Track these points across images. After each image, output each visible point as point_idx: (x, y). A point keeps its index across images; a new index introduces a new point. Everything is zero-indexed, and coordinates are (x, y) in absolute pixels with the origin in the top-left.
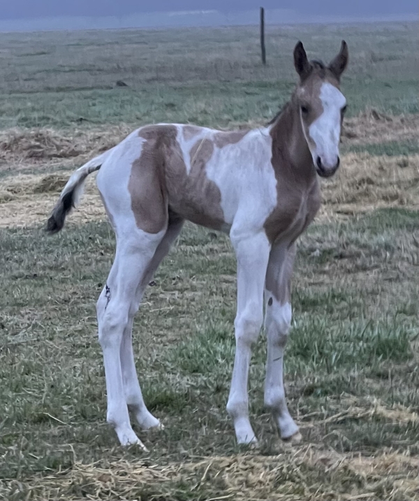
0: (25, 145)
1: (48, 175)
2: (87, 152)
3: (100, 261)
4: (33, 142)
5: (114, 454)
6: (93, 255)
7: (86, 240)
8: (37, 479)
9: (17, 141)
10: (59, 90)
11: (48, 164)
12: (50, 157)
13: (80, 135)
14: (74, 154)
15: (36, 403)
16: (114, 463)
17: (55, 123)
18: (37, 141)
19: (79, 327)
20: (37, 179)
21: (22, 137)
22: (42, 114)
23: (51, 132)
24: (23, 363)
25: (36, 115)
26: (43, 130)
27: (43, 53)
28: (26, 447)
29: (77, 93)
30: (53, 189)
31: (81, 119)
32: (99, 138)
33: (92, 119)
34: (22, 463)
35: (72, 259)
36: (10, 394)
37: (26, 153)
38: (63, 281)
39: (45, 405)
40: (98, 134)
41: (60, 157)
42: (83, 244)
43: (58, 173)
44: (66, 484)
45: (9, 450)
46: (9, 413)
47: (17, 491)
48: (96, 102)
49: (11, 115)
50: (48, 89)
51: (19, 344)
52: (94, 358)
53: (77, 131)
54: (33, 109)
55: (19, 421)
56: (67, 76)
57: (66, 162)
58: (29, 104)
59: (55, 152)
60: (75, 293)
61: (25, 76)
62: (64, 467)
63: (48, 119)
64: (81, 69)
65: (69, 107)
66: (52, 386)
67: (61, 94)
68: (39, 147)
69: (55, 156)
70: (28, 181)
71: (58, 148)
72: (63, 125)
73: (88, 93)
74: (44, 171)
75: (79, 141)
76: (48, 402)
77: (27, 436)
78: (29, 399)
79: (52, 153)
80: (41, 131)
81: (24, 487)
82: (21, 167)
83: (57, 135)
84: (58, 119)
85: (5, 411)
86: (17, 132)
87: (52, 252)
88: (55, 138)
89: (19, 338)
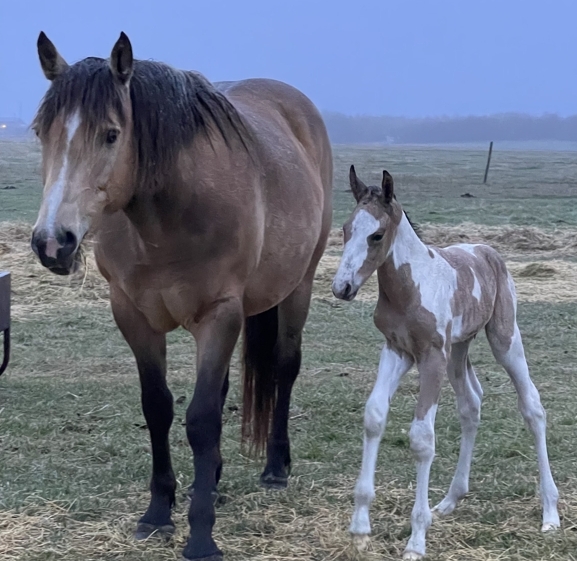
0: (516, 238)
1: (532, 263)
2: (562, 247)
3: (568, 333)
4: (522, 237)
5: (568, 488)
6: (562, 328)
7: (557, 316)
8: (506, 503)
9: (509, 235)
10: (545, 197)
11: (532, 254)
12: (534, 249)
13: (558, 233)
14: (553, 248)
15: (509, 442)
16: (568, 495)
17: (540, 223)
18: (524, 236)
19: (547, 384)
20: (523, 266)
21: (513, 232)
22: (529, 215)
23: (536, 229)
24: (502, 410)
25: (525, 216)
26: (529, 228)
27: (534, 168)
28: (499, 476)
29: (558, 201)
30: (534, 274)
31: (560, 221)
32: (574, 236)
33: (570, 221)
34: (496, 488)
35: (545, 330)
36: (490, 433)
37: (515, 245)
38: (537, 347)
39: (516, 444)
40: (573, 233)
41: (541, 249)
42: (555, 319)
43: (539, 262)
44: (529, 508)
45: (486, 478)
46: (487, 448)
47: (490, 511)
48: (573, 208)
49: (505, 215)
50: (536, 196)
51: (500, 394)
52: (557, 409)
53: (556, 230)
54: (524, 211)
55: (496, 456)
56: (551, 187)
57: (546, 254)
58: (520, 207)
59: (538, 245)
60: (546, 357)
61: (518, 185)
62: (528, 495)
63: (534, 219)
64: (563, 181)
65: (552, 211)
66: (523, 430)
67: (546, 200)
68: (525, 241)
69: (538, 248)
70: (515, 267)
71: (541, 242)
72: (546, 225)
73: (567, 201)
74: (528, 260)
75: (557, 238)
76: (519, 442)
77: (501, 468)
78: (504, 438)
79: (535, 246)
80: (528, 228)
81: (496, 507)
82: (511, 255)
83: (540, 232)
84: (542, 220)
85: (485, 446)
86: (509, 228)
87: (530, 323)
88: (539, 234)
89: (499, 390)
